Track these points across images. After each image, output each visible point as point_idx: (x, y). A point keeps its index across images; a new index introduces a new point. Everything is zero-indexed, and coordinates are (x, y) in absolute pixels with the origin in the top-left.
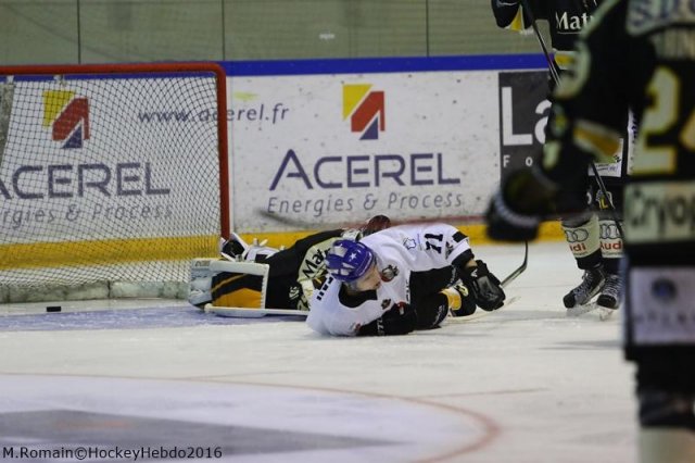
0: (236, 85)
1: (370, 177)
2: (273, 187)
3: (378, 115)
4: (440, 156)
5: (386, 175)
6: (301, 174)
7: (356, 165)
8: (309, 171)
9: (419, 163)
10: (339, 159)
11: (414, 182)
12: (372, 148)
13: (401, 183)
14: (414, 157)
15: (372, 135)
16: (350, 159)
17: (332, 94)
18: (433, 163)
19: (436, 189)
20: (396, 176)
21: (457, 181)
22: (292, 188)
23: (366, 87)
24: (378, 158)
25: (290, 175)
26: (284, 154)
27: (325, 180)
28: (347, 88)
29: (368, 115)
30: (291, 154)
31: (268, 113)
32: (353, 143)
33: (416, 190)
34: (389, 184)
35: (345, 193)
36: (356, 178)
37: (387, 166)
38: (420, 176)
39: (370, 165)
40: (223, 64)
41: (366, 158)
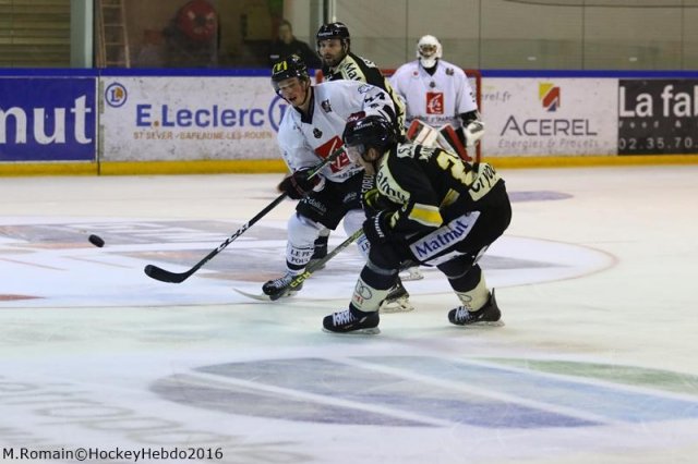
0: (485, 81)
1: (551, 131)
2: (502, 134)
3: (556, 99)
4: (587, 122)
5: (560, 130)
6: (517, 128)
7: (545, 124)
8: (521, 126)
9: (577, 124)
10: (535, 121)
11: (574, 134)
12: (553, 116)
13: (567, 134)
14: (574, 121)
15: (553, 109)
16: (542, 121)
17: (533, 88)
18: (584, 124)
19: (584, 138)
20: (565, 130)
21: (595, 134)
22: (512, 135)
23: (550, 85)
24: (556, 121)
25: (512, 128)
26: (507, 117)
27: (528, 131)
28: (542, 86)
29: (551, 99)
30: (512, 118)
31: (501, 96)
32: (543, 113)
33: (575, 137)
34: (561, 134)
35: (539, 138)
36: (545, 131)
37: (560, 125)
38: (577, 131)
39: (551, 124)
40: (480, 71)
41: (549, 121)
